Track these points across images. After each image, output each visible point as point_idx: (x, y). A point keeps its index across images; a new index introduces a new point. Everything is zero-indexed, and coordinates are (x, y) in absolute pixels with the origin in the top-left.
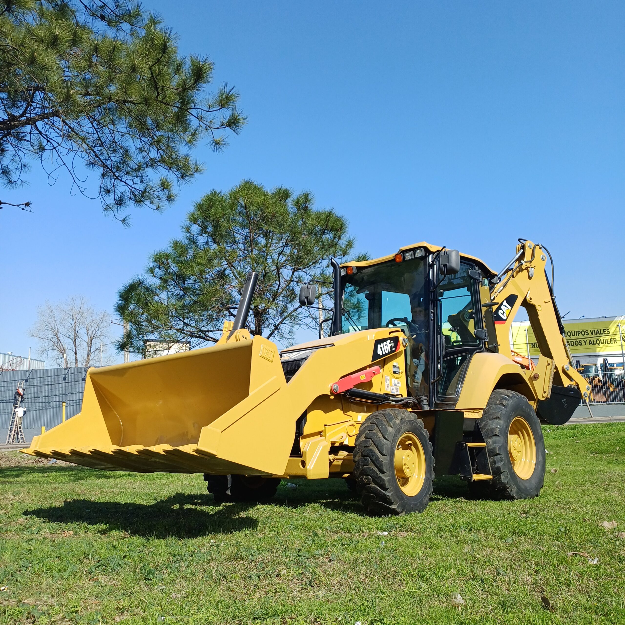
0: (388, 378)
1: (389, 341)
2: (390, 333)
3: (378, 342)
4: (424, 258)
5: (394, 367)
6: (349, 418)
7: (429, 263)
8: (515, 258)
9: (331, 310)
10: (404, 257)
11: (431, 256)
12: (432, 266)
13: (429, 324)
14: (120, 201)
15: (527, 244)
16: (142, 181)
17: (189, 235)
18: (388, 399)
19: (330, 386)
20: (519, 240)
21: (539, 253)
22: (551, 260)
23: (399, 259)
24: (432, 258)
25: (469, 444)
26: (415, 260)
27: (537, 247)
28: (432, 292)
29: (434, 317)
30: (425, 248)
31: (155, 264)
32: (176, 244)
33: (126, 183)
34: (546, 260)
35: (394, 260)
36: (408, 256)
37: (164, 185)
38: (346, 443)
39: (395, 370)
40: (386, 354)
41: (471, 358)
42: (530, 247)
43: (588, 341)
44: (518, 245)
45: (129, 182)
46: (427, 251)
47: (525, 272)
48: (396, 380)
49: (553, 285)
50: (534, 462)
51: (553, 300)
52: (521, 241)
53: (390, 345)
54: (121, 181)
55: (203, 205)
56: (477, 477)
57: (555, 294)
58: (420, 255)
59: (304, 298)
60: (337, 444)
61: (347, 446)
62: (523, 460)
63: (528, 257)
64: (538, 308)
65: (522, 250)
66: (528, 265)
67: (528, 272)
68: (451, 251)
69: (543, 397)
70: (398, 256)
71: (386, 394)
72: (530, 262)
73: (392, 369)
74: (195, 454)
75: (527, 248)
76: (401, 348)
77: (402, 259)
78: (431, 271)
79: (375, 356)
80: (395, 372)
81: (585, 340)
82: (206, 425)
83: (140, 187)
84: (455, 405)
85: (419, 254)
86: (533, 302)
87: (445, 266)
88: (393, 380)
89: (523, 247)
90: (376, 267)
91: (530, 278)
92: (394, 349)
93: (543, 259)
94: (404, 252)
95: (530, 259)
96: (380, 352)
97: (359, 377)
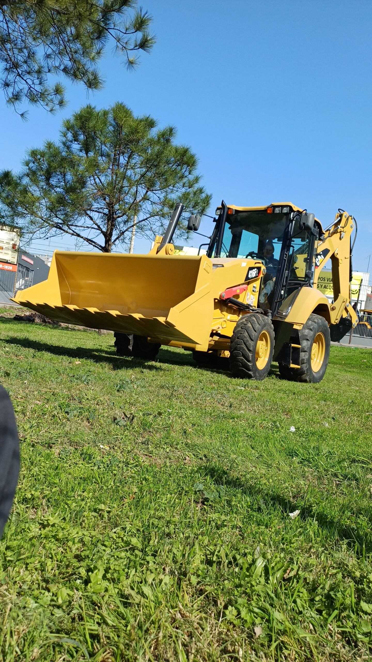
0: (249, 294)
1: (256, 269)
2: (256, 263)
3: (251, 269)
4: (288, 214)
5: (254, 287)
6: (223, 316)
7: (290, 218)
8: (334, 223)
9: (210, 238)
10: (274, 210)
11: (292, 213)
12: (291, 221)
13: (282, 262)
14: (16, 96)
15: (345, 214)
16: (40, 84)
17: (64, 139)
18: (249, 308)
19: (220, 293)
20: (339, 209)
21: (351, 222)
22: (357, 229)
23: (270, 211)
24: (293, 215)
25: (293, 345)
26: (281, 215)
27: (350, 218)
28: (288, 240)
29: (286, 257)
30: (291, 207)
31: (31, 158)
32: (50, 145)
33: (26, 82)
34: (353, 228)
35: (265, 211)
36: (277, 210)
37: (58, 91)
38: (219, 332)
39: (254, 289)
40: (253, 278)
41: (300, 289)
42: (345, 217)
43: (324, 286)
44: (337, 214)
45: (29, 81)
46: (291, 209)
47: (339, 234)
48: (253, 296)
49: (353, 246)
50: (322, 362)
51: (350, 257)
52: (340, 211)
53: (256, 272)
54: (23, 79)
55: (82, 116)
56: (292, 366)
57: (353, 253)
58: (285, 212)
59: (191, 225)
60: (214, 332)
61: (219, 334)
62: (315, 359)
63: (342, 224)
64: (340, 261)
65: (340, 218)
66: (342, 230)
67: (341, 235)
68: (310, 214)
69: (335, 322)
70: (270, 209)
71: (249, 305)
72: (343, 228)
73: (252, 289)
74: (164, 323)
75: (343, 217)
76: (261, 275)
77: (272, 211)
78: (290, 224)
79: (247, 278)
80: (253, 291)
81: (322, 284)
82: (172, 307)
83: (38, 88)
84: (285, 318)
85: (285, 210)
86: (338, 256)
87: (304, 224)
88: (252, 295)
89: (341, 216)
90: (249, 213)
91: (340, 239)
92: (257, 275)
93: (352, 227)
94: (275, 207)
95: (343, 226)
96: (250, 276)
97: (236, 291)
